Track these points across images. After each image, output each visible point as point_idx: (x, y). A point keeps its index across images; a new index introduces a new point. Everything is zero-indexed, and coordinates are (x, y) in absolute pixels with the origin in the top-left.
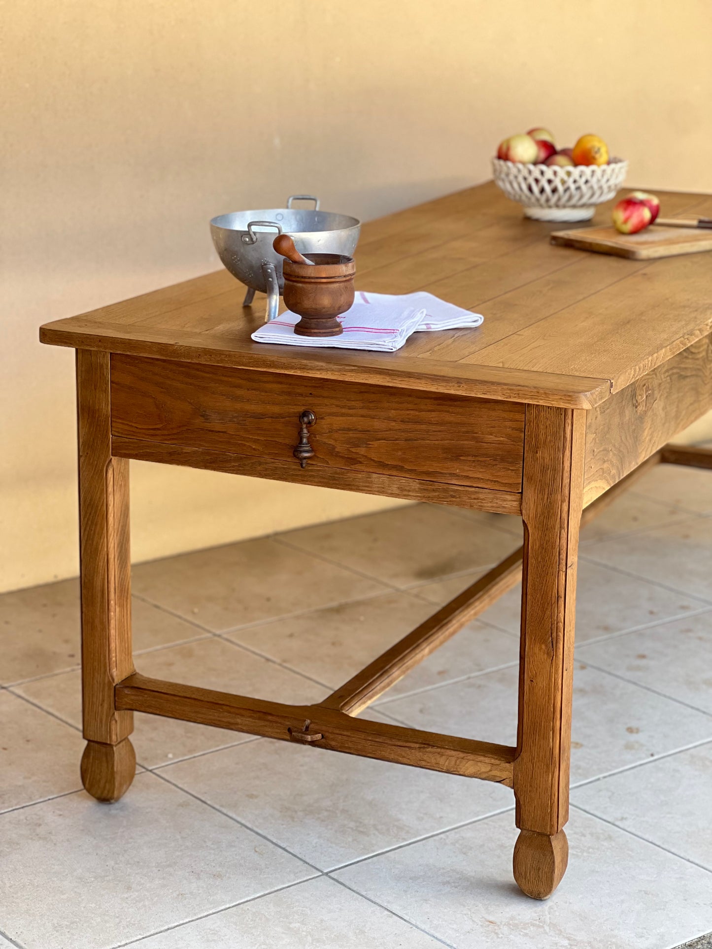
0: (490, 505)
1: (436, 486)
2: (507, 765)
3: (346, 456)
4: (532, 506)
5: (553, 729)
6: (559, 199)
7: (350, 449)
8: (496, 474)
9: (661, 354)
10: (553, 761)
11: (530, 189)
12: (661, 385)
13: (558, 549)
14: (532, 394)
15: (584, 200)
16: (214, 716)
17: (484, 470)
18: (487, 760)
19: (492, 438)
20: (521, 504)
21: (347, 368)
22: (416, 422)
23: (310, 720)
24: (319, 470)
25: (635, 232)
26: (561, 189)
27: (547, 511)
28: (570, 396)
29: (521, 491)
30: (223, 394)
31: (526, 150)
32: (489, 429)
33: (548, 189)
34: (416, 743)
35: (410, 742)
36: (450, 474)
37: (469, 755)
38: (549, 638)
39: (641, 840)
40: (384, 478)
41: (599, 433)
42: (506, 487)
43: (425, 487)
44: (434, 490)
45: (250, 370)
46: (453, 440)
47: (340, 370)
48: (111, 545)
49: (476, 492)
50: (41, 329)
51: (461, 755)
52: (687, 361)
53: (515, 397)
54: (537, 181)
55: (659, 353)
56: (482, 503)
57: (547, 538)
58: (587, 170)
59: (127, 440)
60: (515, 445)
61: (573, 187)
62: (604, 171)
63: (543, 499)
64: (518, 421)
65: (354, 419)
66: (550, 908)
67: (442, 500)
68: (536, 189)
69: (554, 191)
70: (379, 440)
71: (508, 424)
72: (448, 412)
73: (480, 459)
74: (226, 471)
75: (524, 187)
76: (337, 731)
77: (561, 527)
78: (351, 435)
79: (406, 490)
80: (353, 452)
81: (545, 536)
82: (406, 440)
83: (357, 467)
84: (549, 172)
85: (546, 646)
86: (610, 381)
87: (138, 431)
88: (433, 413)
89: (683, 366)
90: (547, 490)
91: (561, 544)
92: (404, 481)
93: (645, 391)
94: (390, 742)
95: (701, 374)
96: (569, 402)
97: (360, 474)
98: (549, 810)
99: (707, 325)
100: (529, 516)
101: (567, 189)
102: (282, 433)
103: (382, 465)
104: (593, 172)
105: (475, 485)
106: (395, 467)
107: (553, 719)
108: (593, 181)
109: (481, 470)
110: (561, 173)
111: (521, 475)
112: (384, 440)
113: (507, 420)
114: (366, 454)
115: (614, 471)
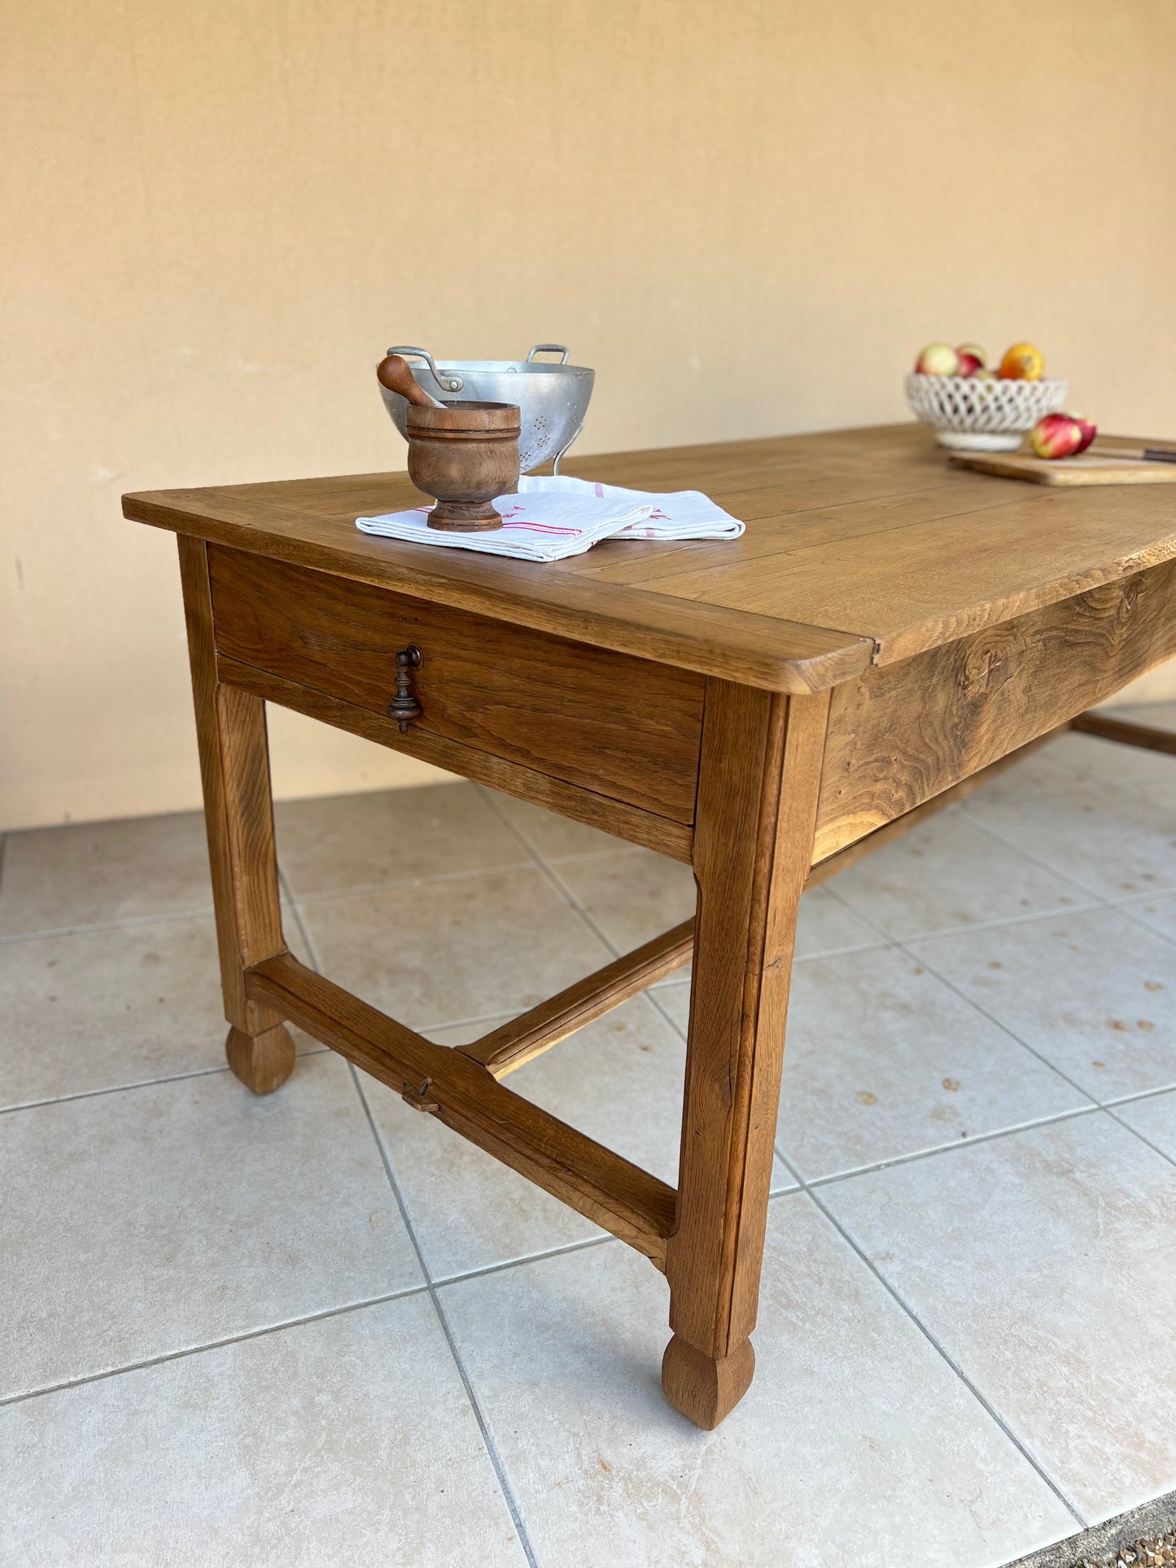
0: (645, 836)
1: (573, 791)
2: (659, 1239)
3: (460, 723)
4: (709, 854)
5: (725, 1215)
6: (975, 421)
7: (465, 713)
8: (655, 787)
9: (1015, 601)
10: (723, 1261)
11: (942, 408)
12: (1024, 654)
13: (746, 936)
14: (702, 653)
15: (1006, 424)
16: (332, 1039)
17: (637, 777)
18: (634, 1219)
19: (651, 724)
20: (692, 846)
21: (434, 580)
22: (548, 683)
23: (432, 1078)
24: (430, 739)
25: (1058, 456)
26: (978, 408)
27: (731, 867)
28: (766, 665)
29: (692, 823)
30: (320, 607)
31: (944, 361)
32: (647, 709)
33: (963, 408)
34: (548, 1157)
35: (541, 1153)
36: (592, 775)
37: (613, 1201)
38: (725, 1077)
39: (902, 1311)
40: (505, 765)
41: (864, 732)
42: (670, 811)
43: (557, 790)
44: (569, 798)
45: (321, 572)
46: (596, 720)
47: (425, 583)
48: (230, 798)
49: (626, 812)
50: (123, 497)
51: (601, 1198)
52: (1082, 620)
53: (673, 657)
54: (950, 397)
55: (1011, 600)
56: (635, 831)
57: (729, 913)
58: (1013, 386)
59: (231, 662)
60: (686, 742)
61: (993, 406)
62: (1034, 389)
63: (726, 845)
64: (693, 700)
65: (468, 666)
66: (710, 1451)
67: (580, 814)
68: (949, 408)
69: (970, 410)
70: (499, 703)
71: (677, 703)
72: (590, 670)
73: (635, 758)
74: (328, 722)
75: (936, 405)
76: (456, 1107)
77: (753, 899)
78: (465, 691)
79: (532, 789)
80: (467, 718)
81: (728, 908)
82: (534, 710)
83: (473, 742)
84: (965, 387)
85: (721, 1087)
86: (874, 641)
87: (241, 650)
88: (569, 670)
89: (1071, 627)
90: (733, 831)
91: (752, 927)
92: (531, 775)
93: (987, 661)
94: (515, 1146)
95: (1103, 641)
96: (765, 676)
97: (476, 754)
98: (713, 1326)
99: (1119, 564)
100: (703, 870)
101: (985, 409)
102: (385, 675)
103: (503, 744)
104: (1020, 389)
105: (625, 800)
106: (519, 750)
107: (727, 1200)
108: (1019, 401)
109: (635, 777)
110: (981, 387)
111: (694, 795)
112: (506, 704)
113: (675, 696)
114: (483, 724)
115: (900, 794)
